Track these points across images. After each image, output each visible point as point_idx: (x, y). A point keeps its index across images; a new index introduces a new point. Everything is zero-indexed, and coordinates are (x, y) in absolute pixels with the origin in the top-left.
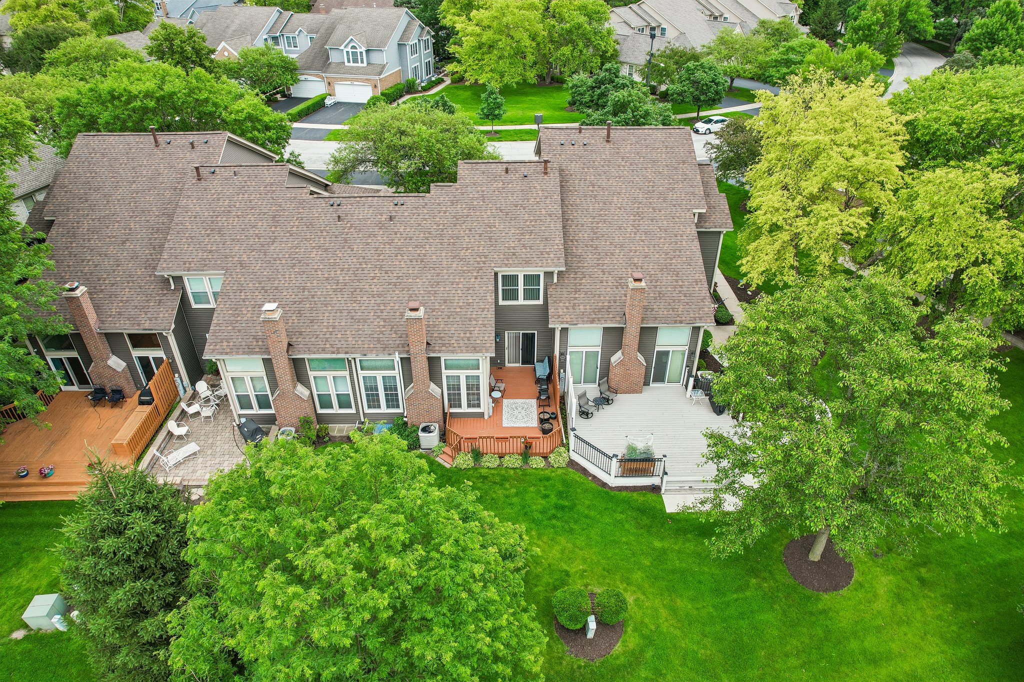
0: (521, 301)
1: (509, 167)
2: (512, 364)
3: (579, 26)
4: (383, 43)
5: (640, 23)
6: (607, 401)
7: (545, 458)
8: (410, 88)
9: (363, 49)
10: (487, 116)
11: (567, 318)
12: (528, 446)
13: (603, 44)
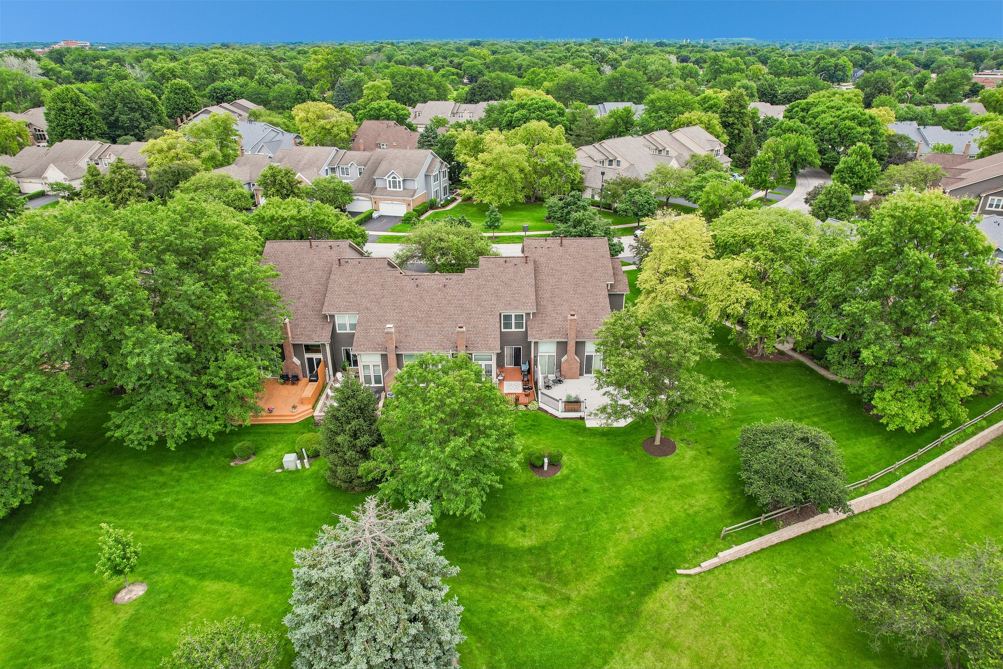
0: (513, 329)
1: (507, 259)
2: (509, 365)
3: (555, 164)
4: (415, 175)
5: (601, 157)
6: (560, 381)
7: (526, 406)
8: (432, 206)
9: (401, 179)
10: (490, 227)
11: (538, 336)
12: (517, 400)
13: (572, 175)
